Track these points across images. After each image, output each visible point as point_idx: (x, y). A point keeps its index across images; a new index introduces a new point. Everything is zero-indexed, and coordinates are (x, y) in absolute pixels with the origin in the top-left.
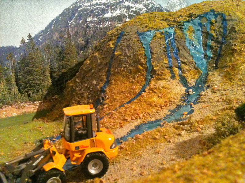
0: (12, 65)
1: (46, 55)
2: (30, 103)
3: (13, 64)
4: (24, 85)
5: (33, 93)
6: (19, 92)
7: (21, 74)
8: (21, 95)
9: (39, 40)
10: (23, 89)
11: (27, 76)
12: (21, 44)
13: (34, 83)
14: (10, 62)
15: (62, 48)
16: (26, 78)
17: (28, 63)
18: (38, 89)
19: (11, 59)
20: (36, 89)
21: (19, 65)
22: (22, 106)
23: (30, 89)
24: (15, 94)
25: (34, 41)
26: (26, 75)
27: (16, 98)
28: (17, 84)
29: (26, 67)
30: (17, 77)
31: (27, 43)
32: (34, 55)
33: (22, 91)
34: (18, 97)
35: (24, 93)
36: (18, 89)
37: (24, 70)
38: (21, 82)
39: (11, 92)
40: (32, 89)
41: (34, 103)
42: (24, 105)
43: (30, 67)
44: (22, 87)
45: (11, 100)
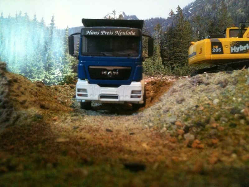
0: (158, 35)
1: (195, 27)
2: (173, 77)
3: (160, 35)
4: (169, 57)
5: (177, 67)
6: (163, 63)
7: (166, 45)
8: (165, 67)
9: (188, 12)
10: (167, 61)
11: (172, 48)
12: (169, 16)
13: (179, 55)
14: (157, 32)
15: (215, 20)
16: (171, 50)
17: (175, 35)
18: (183, 63)
19: (159, 30)
20: (181, 62)
21: (165, 36)
22: (164, 79)
23: (174, 62)
24: (158, 65)
25: (183, 12)
26: (171, 46)
27: (159, 69)
28: (162, 56)
29: (173, 39)
30: (163, 48)
31: (176, 14)
32: (182, 27)
33: (166, 63)
34: (162, 69)
35: (168, 66)
36: (162, 60)
37: (170, 41)
38: (166, 53)
39: (155, 63)
40: (176, 62)
41: (177, 77)
42: (167, 78)
43: (177, 39)
44: (166, 59)
45: (154, 72)
